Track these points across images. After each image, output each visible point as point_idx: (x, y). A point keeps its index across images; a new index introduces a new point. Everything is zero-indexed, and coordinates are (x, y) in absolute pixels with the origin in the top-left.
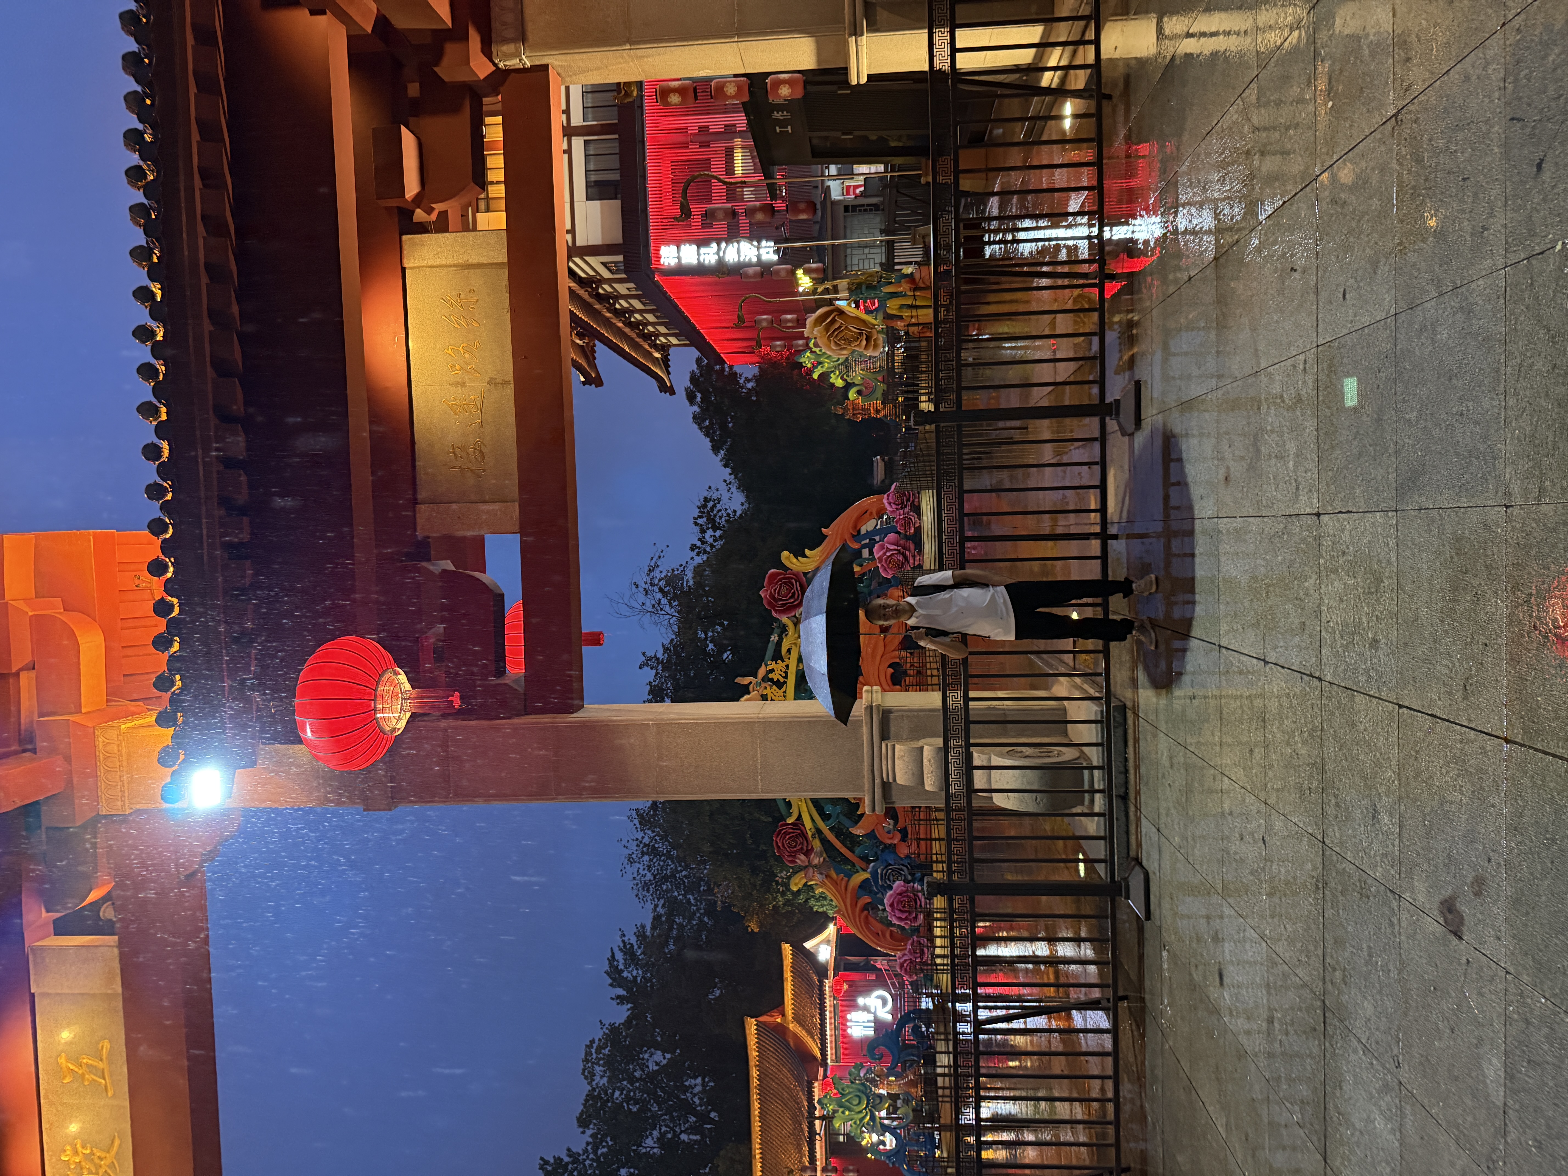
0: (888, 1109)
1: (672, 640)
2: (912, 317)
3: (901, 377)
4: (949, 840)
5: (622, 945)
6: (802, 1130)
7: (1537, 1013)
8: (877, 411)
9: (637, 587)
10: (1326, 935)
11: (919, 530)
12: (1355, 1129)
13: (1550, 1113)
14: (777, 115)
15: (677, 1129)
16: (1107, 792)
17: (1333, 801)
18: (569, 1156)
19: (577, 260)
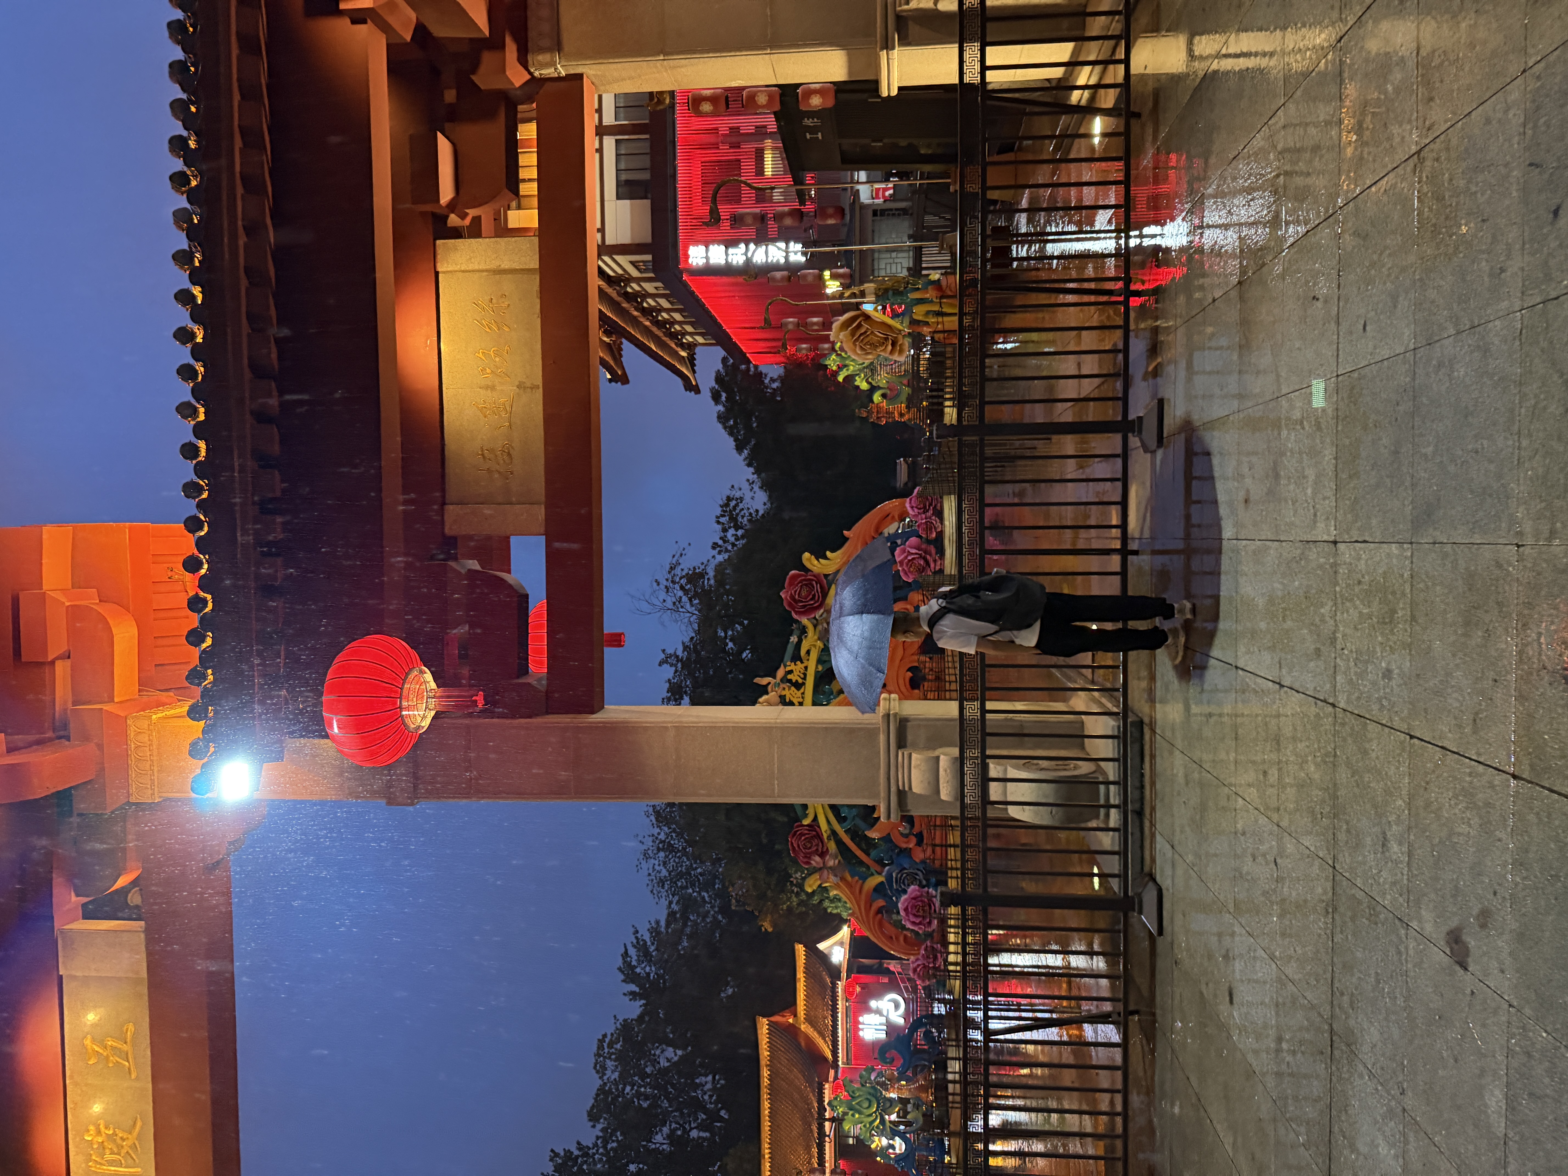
0: (898, 1113)
1: (692, 638)
2: (938, 323)
3: (927, 382)
4: (964, 847)
5: (635, 941)
6: (811, 1131)
7: (1538, 1046)
8: (901, 415)
9: (658, 584)
10: (1335, 959)
11: (941, 534)
12: (1359, 1153)
13: (1549, 1146)
14: (808, 122)
15: (687, 1126)
16: (1123, 807)
17: (1345, 827)
18: (579, 1149)
19: (606, 258)
